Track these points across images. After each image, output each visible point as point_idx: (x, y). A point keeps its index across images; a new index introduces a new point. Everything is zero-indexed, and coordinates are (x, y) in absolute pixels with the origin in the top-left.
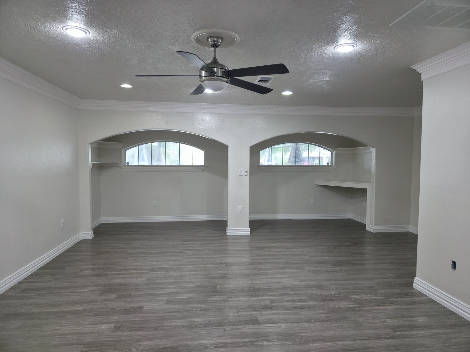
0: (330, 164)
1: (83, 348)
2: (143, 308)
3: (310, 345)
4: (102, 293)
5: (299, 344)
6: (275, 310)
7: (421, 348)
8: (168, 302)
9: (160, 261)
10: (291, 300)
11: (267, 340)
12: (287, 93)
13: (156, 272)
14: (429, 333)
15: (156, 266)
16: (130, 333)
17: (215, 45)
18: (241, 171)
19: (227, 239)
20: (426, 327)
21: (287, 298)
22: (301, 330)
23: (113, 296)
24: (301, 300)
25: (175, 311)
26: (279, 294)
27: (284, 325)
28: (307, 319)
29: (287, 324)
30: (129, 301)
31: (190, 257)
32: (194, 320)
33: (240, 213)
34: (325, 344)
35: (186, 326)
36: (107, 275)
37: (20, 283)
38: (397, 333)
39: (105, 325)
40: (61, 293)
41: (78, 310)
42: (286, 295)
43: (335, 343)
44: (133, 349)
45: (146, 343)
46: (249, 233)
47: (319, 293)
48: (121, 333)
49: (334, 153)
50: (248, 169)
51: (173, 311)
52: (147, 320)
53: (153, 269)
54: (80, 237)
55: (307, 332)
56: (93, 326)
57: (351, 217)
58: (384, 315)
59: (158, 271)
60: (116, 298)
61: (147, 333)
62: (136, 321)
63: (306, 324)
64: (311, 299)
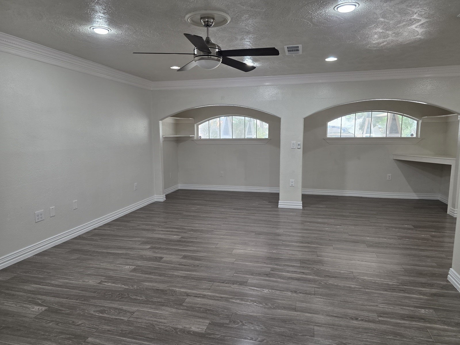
0: (415, 136)
1: (104, 279)
2: (163, 258)
3: (278, 311)
4: (142, 243)
5: (268, 308)
6: (270, 277)
7: (395, 337)
8: (185, 257)
9: (201, 224)
10: (292, 271)
11: (242, 300)
12: (331, 59)
13: (192, 233)
14: (421, 325)
15: (195, 227)
16: (140, 275)
17: (207, 25)
18: (293, 144)
19: (277, 211)
20: (423, 319)
21: (291, 269)
22: (280, 297)
23: (148, 246)
24: (303, 273)
25: (185, 264)
26: (285, 265)
27: (267, 290)
28: (295, 289)
29: (270, 290)
30: (157, 252)
31: (229, 223)
32: (194, 273)
33: (292, 186)
34: (292, 313)
35: (185, 277)
36: (155, 230)
37: (95, 229)
38: (380, 318)
39: (128, 267)
40: (115, 239)
41: (118, 253)
42: (292, 266)
43: (303, 314)
44: (135, 286)
45: (147, 284)
46: (301, 207)
47: (327, 269)
48: (135, 274)
49: (420, 122)
50: (301, 142)
51: (183, 264)
52: (159, 268)
53: (192, 229)
54: (155, 199)
55: (284, 300)
56: (120, 265)
57: (439, 198)
58: (382, 300)
59: (194, 232)
60: (149, 248)
61: (153, 277)
62: (151, 267)
63: (289, 294)
64: (314, 274)
